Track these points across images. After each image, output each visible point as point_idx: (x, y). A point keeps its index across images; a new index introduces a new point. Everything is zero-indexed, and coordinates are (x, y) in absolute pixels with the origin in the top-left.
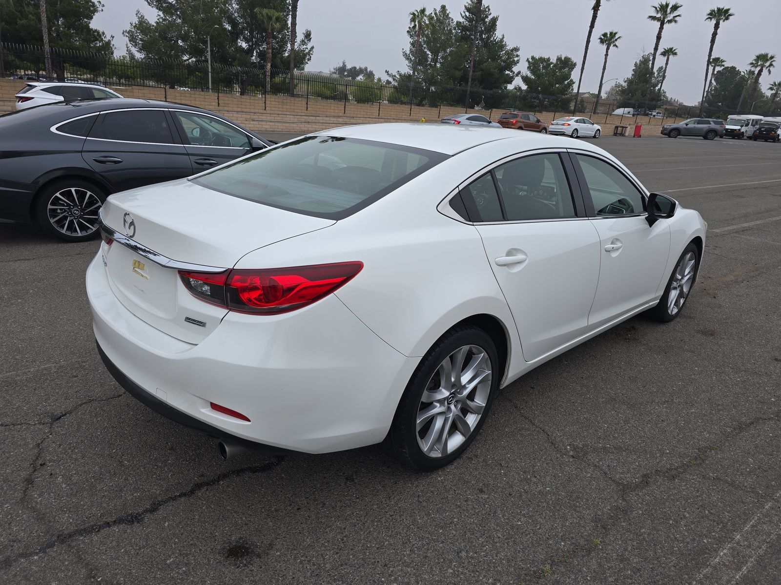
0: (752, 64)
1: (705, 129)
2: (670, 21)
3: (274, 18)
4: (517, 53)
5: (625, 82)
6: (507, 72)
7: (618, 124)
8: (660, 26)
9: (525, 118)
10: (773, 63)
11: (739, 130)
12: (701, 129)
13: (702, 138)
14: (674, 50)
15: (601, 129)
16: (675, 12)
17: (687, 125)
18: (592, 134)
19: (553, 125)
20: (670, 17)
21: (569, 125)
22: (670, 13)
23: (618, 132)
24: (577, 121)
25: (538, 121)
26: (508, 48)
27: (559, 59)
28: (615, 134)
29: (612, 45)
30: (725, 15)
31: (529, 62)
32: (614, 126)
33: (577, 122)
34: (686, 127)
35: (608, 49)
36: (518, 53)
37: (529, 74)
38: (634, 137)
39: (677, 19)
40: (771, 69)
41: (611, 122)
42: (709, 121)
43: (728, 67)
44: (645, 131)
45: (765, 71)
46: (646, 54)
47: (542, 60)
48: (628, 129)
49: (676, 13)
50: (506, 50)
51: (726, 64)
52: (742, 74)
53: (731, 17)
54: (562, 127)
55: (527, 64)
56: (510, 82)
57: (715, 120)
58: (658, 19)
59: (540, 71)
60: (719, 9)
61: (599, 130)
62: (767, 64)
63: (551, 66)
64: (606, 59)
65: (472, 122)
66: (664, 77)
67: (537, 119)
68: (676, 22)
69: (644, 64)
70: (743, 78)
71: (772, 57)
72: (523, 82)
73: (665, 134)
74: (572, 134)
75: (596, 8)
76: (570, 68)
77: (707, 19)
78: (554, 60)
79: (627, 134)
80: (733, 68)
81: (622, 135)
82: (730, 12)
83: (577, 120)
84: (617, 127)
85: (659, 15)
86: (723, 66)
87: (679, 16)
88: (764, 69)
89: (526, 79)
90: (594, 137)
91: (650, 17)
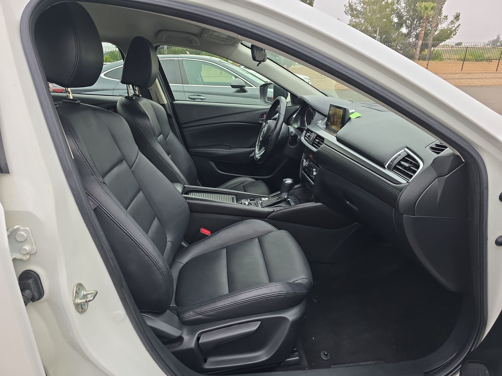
3: (430, 9)
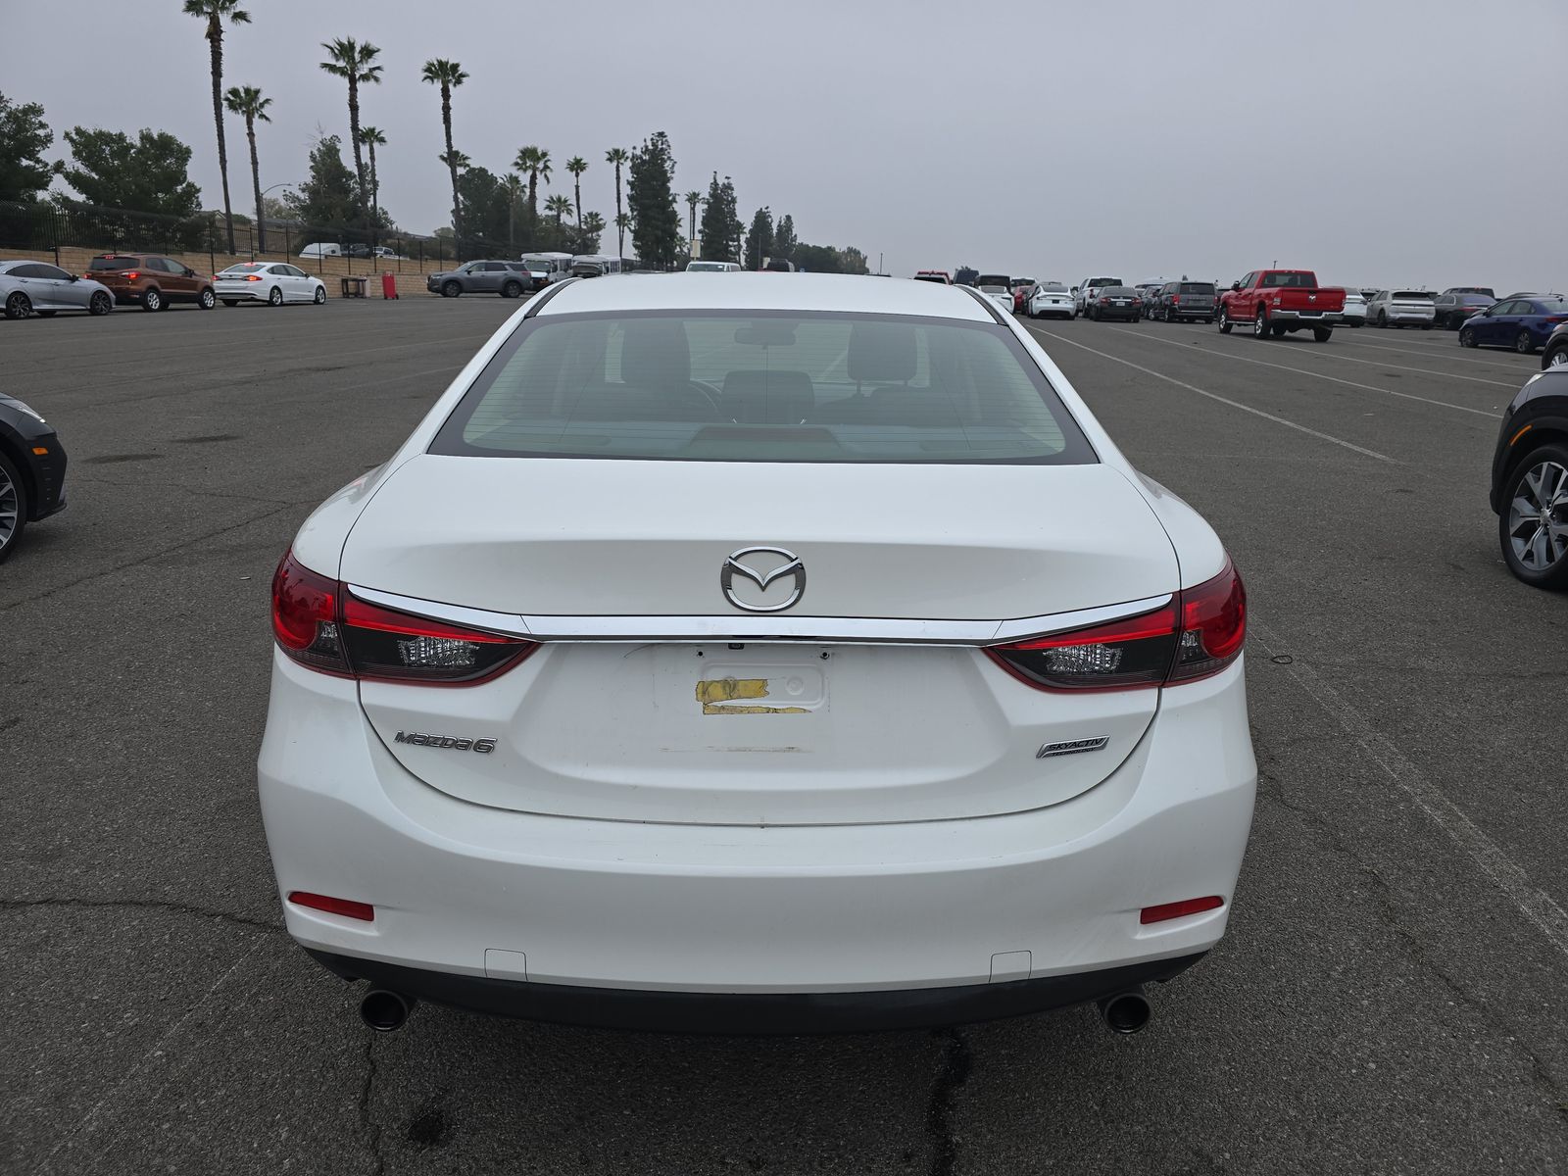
0: (517, 164)
1: (501, 280)
2: (365, 77)
4: (40, 118)
5: (303, 191)
6: (25, 162)
7: (346, 275)
8: (349, 86)
9: (153, 266)
10: (548, 164)
11: (546, 278)
12: (494, 280)
13: (498, 295)
14: (379, 133)
15: (322, 285)
16: (369, 60)
17: (469, 272)
18: (311, 297)
19: (221, 279)
20: (364, 69)
21: (259, 279)
22: (361, 61)
23: (350, 291)
24: (272, 271)
25: (189, 273)
26: (13, 106)
27: (146, 137)
28: (346, 295)
29: (256, 116)
30: (453, 76)
31: (72, 140)
32: (339, 279)
33: (273, 273)
34: (467, 276)
35: (249, 123)
36: (43, 119)
37: (83, 170)
38: (386, 298)
39: (377, 73)
40: (548, 173)
41: (331, 272)
42: (503, 265)
43: (474, 169)
44: (402, 284)
45: (540, 177)
46: (328, 138)
47: (103, 137)
48: (368, 284)
49: (372, 63)
50: (9, 110)
51: (474, 164)
52: (500, 181)
53: (464, 79)
54: (243, 284)
55: (70, 144)
56: (44, 186)
57: (511, 262)
58: (343, 72)
59: (108, 162)
60: (440, 63)
61: (320, 287)
62: (541, 165)
63: (132, 151)
64: (252, 142)
65: (26, 279)
66: (375, 184)
67: (186, 268)
68: (377, 79)
69: (330, 157)
70: (502, 187)
71: (544, 155)
72: (71, 187)
73: (437, 291)
74: (271, 297)
75: (216, 37)
76: (177, 159)
77: (425, 78)
78: (134, 138)
79: (368, 293)
80: (483, 171)
81: (359, 294)
82: (461, 70)
83: (272, 268)
84: (345, 281)
85: (341, 64)
86: (468, 165)
87: (378, 68)
88: (538, 173)
89: (75, 180)
90: (316, 302)
91: (325, 65)
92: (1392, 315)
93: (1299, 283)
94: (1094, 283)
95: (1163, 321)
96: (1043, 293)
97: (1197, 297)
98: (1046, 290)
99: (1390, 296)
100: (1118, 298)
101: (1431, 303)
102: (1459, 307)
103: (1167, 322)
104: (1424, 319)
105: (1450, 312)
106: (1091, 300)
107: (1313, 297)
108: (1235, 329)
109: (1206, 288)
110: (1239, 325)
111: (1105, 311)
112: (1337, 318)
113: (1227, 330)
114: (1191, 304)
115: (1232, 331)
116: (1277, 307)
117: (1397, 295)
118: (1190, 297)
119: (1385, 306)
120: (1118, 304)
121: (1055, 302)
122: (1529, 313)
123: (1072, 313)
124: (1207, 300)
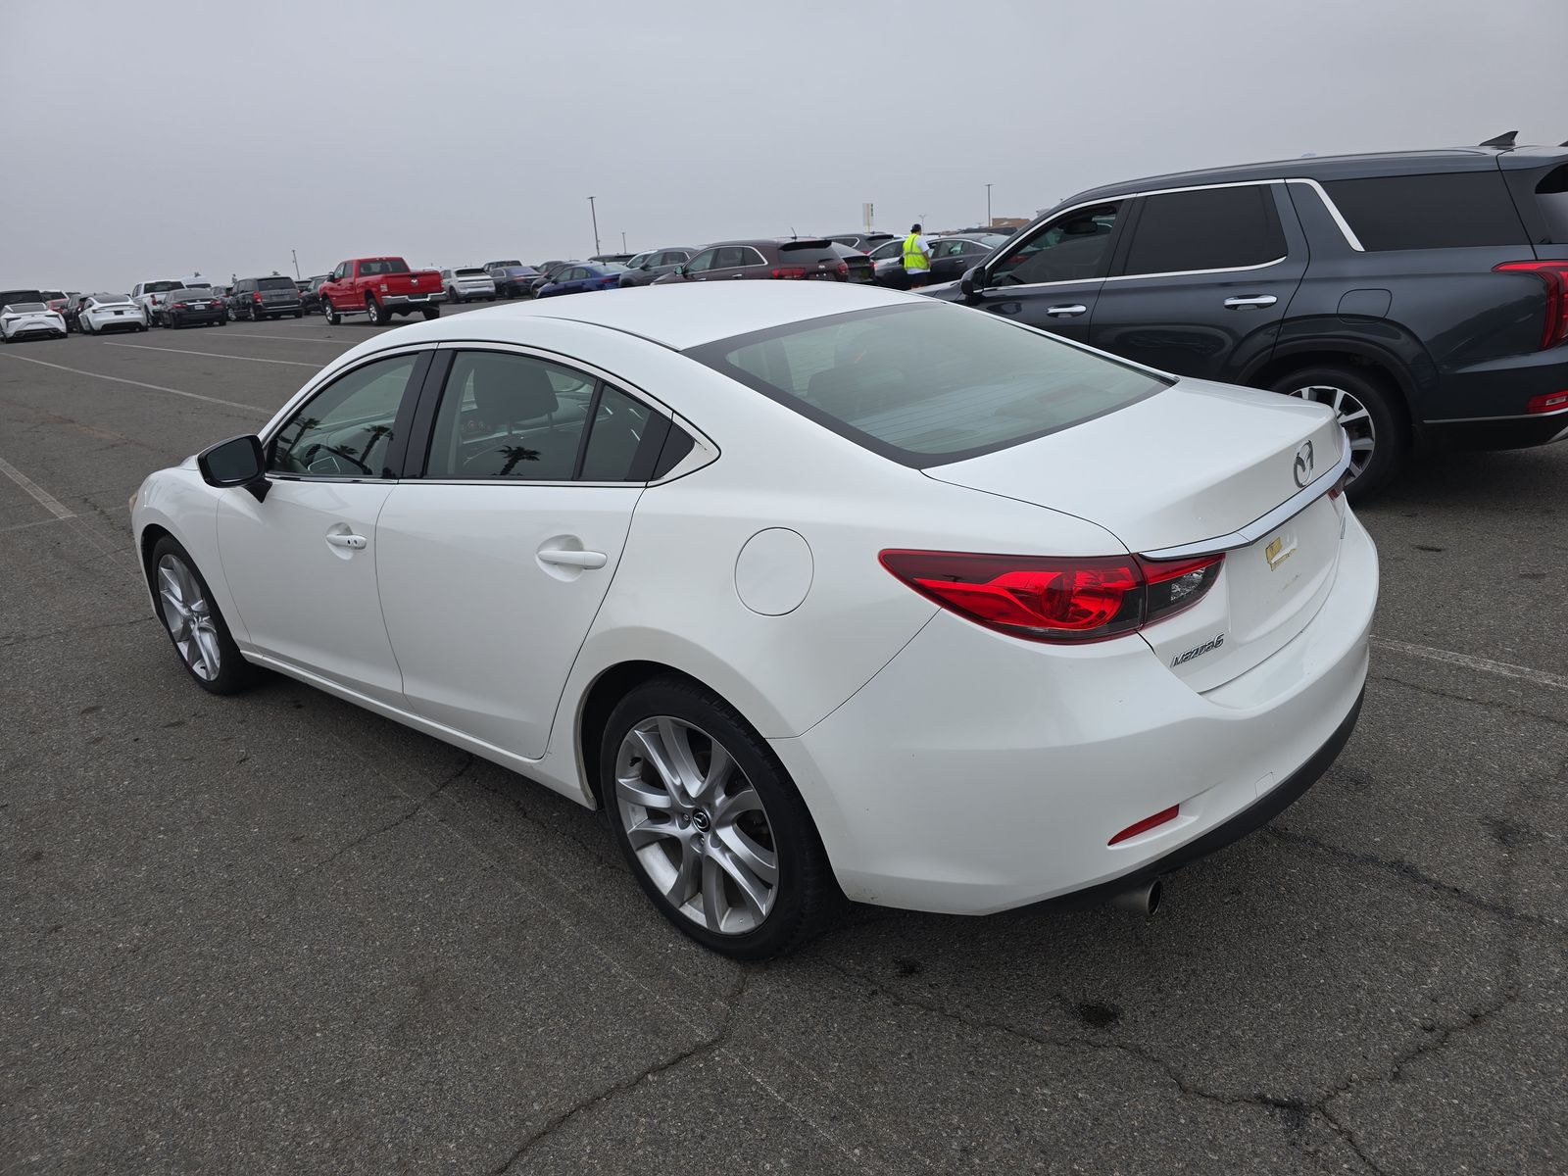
92: (462, 291)
93: (391, 270)
94: (150, 288)
95: (250, 320)
96: (97, 305)
97: (279, 292)
98: (100, 301)
99: (453, 275)
100: (195, 301)
101: (488, 277)
102: (510, 279)
103: (255, 321)
104: (487, 292)
105: (504, 284)
106: (155, 307)
107: (415, 281)
108: (344, 319)
109: (282, 282)
110: (347, 315)
111: (184, 316)
112: (441, 299)
113: (336, 321)
114: (275, 300)
115: (342, 321)
116: (385, 294)
117: (460, 273)
118: (273, 292)
119: (453, 284)
120: (196, 308)
121: (117, 313)
122: (587, 277)
123: (143, 323)
124: (288, 294)
